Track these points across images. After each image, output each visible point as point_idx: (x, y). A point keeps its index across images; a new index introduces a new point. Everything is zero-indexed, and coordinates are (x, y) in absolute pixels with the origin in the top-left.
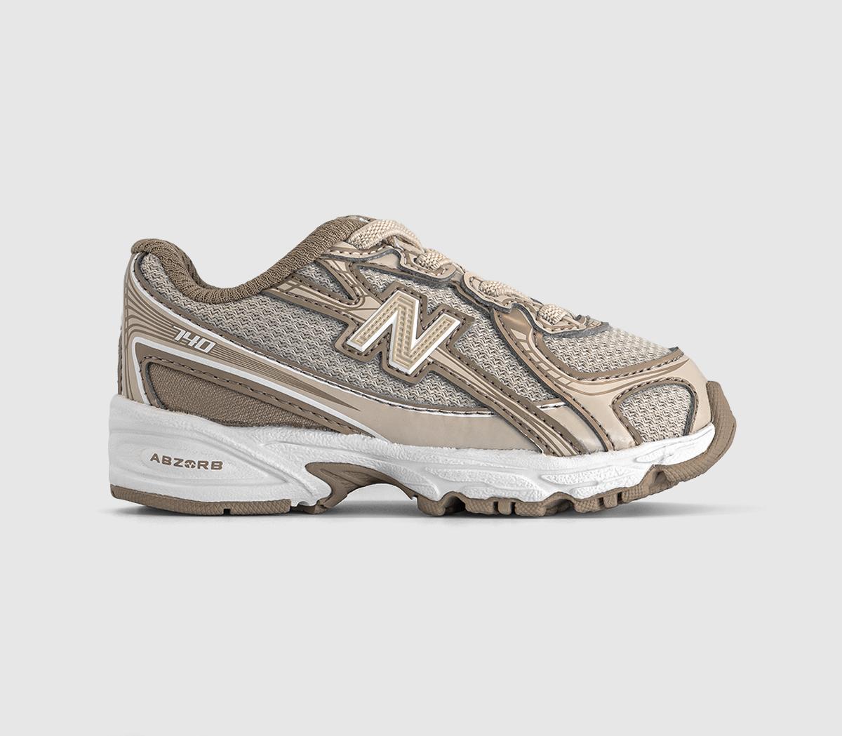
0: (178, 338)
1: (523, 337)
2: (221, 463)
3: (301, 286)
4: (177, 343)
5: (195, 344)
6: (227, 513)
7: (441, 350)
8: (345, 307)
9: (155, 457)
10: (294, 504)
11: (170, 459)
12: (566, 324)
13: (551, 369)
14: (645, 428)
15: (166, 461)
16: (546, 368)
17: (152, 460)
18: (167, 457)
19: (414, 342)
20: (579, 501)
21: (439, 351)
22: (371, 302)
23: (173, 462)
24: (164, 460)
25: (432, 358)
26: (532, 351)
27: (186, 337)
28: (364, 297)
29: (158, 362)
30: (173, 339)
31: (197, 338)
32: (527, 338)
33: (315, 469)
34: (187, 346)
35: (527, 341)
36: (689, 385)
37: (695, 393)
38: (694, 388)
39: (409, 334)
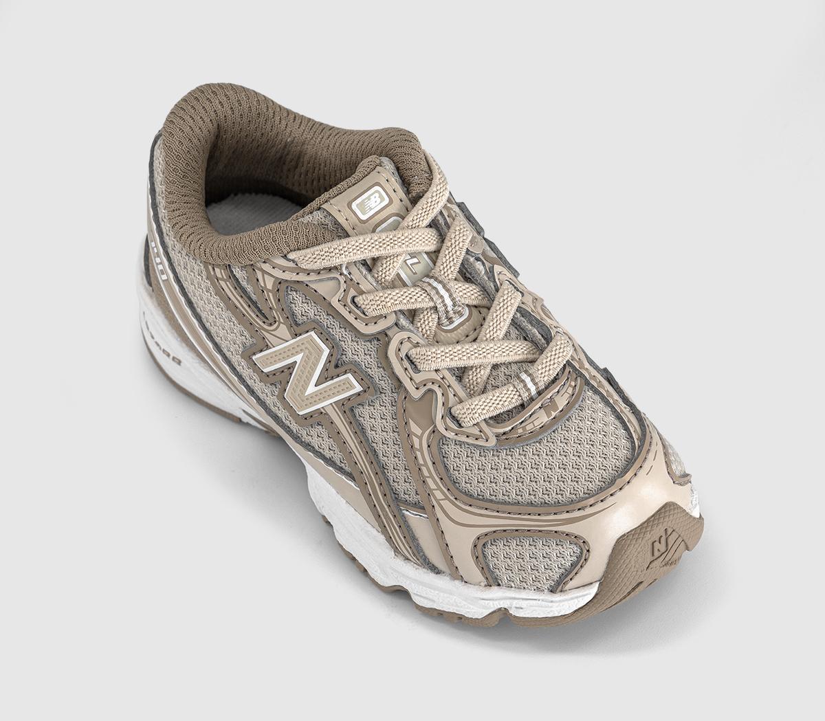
1: (418, 431)
7: (336, 408)
8: (259, 325)
13: (431, 476)
16: (426, 473)
19: (311, 389)
21: (333, 407)
22: (283, 331)
25: (325, 410)
26: (421, 450)
28: (280, 323)
32: (423, 434)
35: (420, 438)
36: (584, 542)
37: (588, 551)
38: (589, 546)
39: (309, 379)
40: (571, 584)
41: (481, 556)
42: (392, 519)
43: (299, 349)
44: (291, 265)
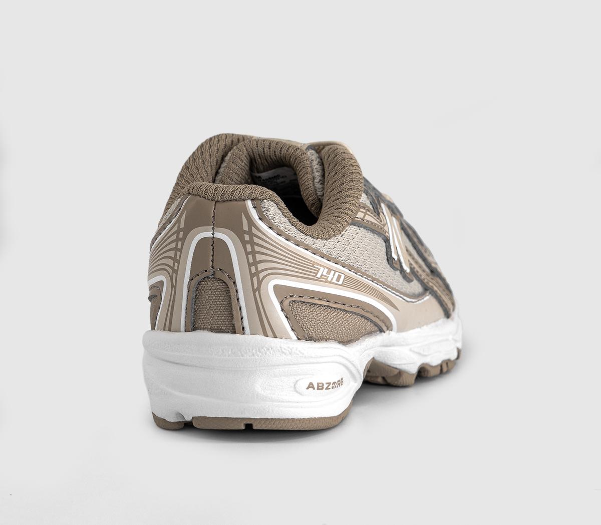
0: (318, 276)
3: (367, 212)
4: (318, 280)
5: (332, 278)
9: (311, 386)
11: (323, 384)
15: (320, 387)
17: (307, 389)
18: (320, 384)
23: (325, 386)
24: (318, 386)
27: (325, 273)
29: (301, 299)
30: (315, 276)
31: (332, 272)
34: (327, 282)
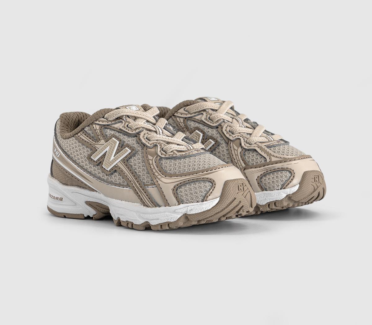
0: (54, 151)
1: (151, 158)
2: (62, 198)
3: (83, 135)
5: (57, 154)
6: (65, 217)
7: (121, 162)
8: (94, 143)
10: (86, 216)
11: (51, 195)
12: (172, 153)
13: (156, 171)
14: (184, 198)
19: (112, 158)
20: (152, 225)
22: (102, 141)
25: (117, 165)
26: (153, 164)
28: (101, 139)
31: (57, 151)
32: (153, 159)
33: (89, 203)
35: (152, 160)
36: (213, 181)
37: (215, 184)
38: (215, 182)
39: (111, 155)
40: (210, 197)
41: (176, 193)
42: (142, 191)
43: (108, 145)
44: (105, 120)
